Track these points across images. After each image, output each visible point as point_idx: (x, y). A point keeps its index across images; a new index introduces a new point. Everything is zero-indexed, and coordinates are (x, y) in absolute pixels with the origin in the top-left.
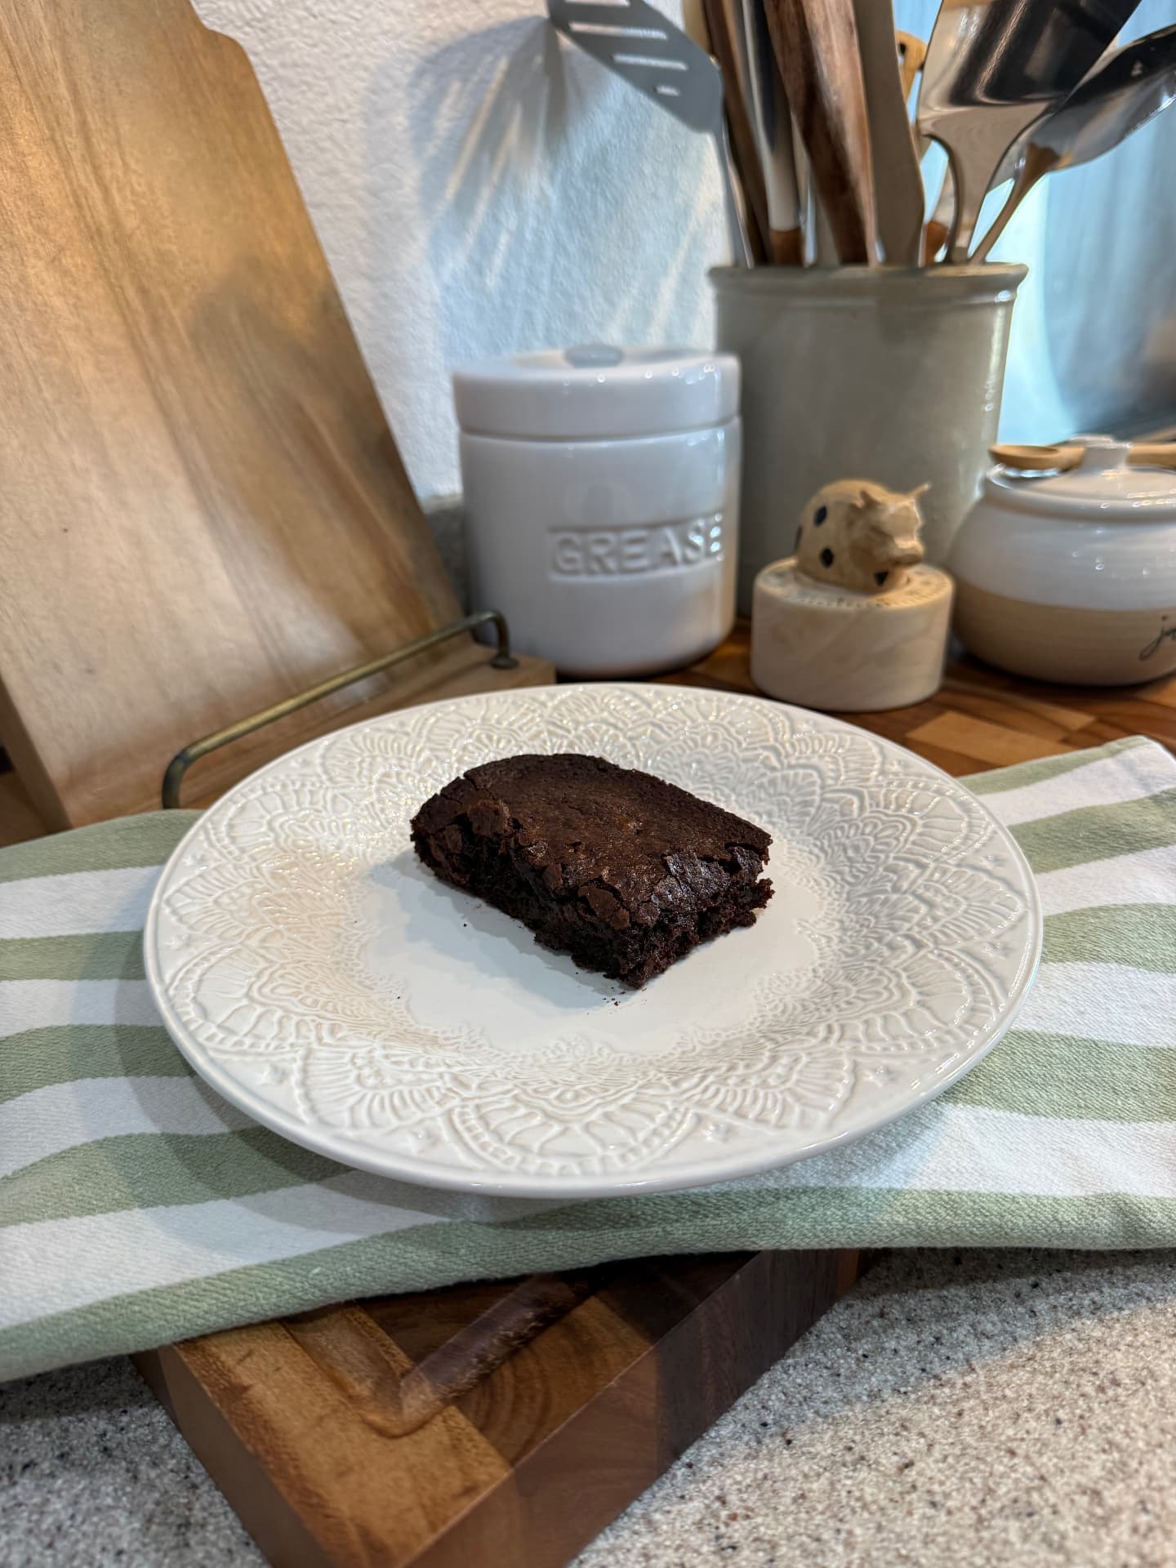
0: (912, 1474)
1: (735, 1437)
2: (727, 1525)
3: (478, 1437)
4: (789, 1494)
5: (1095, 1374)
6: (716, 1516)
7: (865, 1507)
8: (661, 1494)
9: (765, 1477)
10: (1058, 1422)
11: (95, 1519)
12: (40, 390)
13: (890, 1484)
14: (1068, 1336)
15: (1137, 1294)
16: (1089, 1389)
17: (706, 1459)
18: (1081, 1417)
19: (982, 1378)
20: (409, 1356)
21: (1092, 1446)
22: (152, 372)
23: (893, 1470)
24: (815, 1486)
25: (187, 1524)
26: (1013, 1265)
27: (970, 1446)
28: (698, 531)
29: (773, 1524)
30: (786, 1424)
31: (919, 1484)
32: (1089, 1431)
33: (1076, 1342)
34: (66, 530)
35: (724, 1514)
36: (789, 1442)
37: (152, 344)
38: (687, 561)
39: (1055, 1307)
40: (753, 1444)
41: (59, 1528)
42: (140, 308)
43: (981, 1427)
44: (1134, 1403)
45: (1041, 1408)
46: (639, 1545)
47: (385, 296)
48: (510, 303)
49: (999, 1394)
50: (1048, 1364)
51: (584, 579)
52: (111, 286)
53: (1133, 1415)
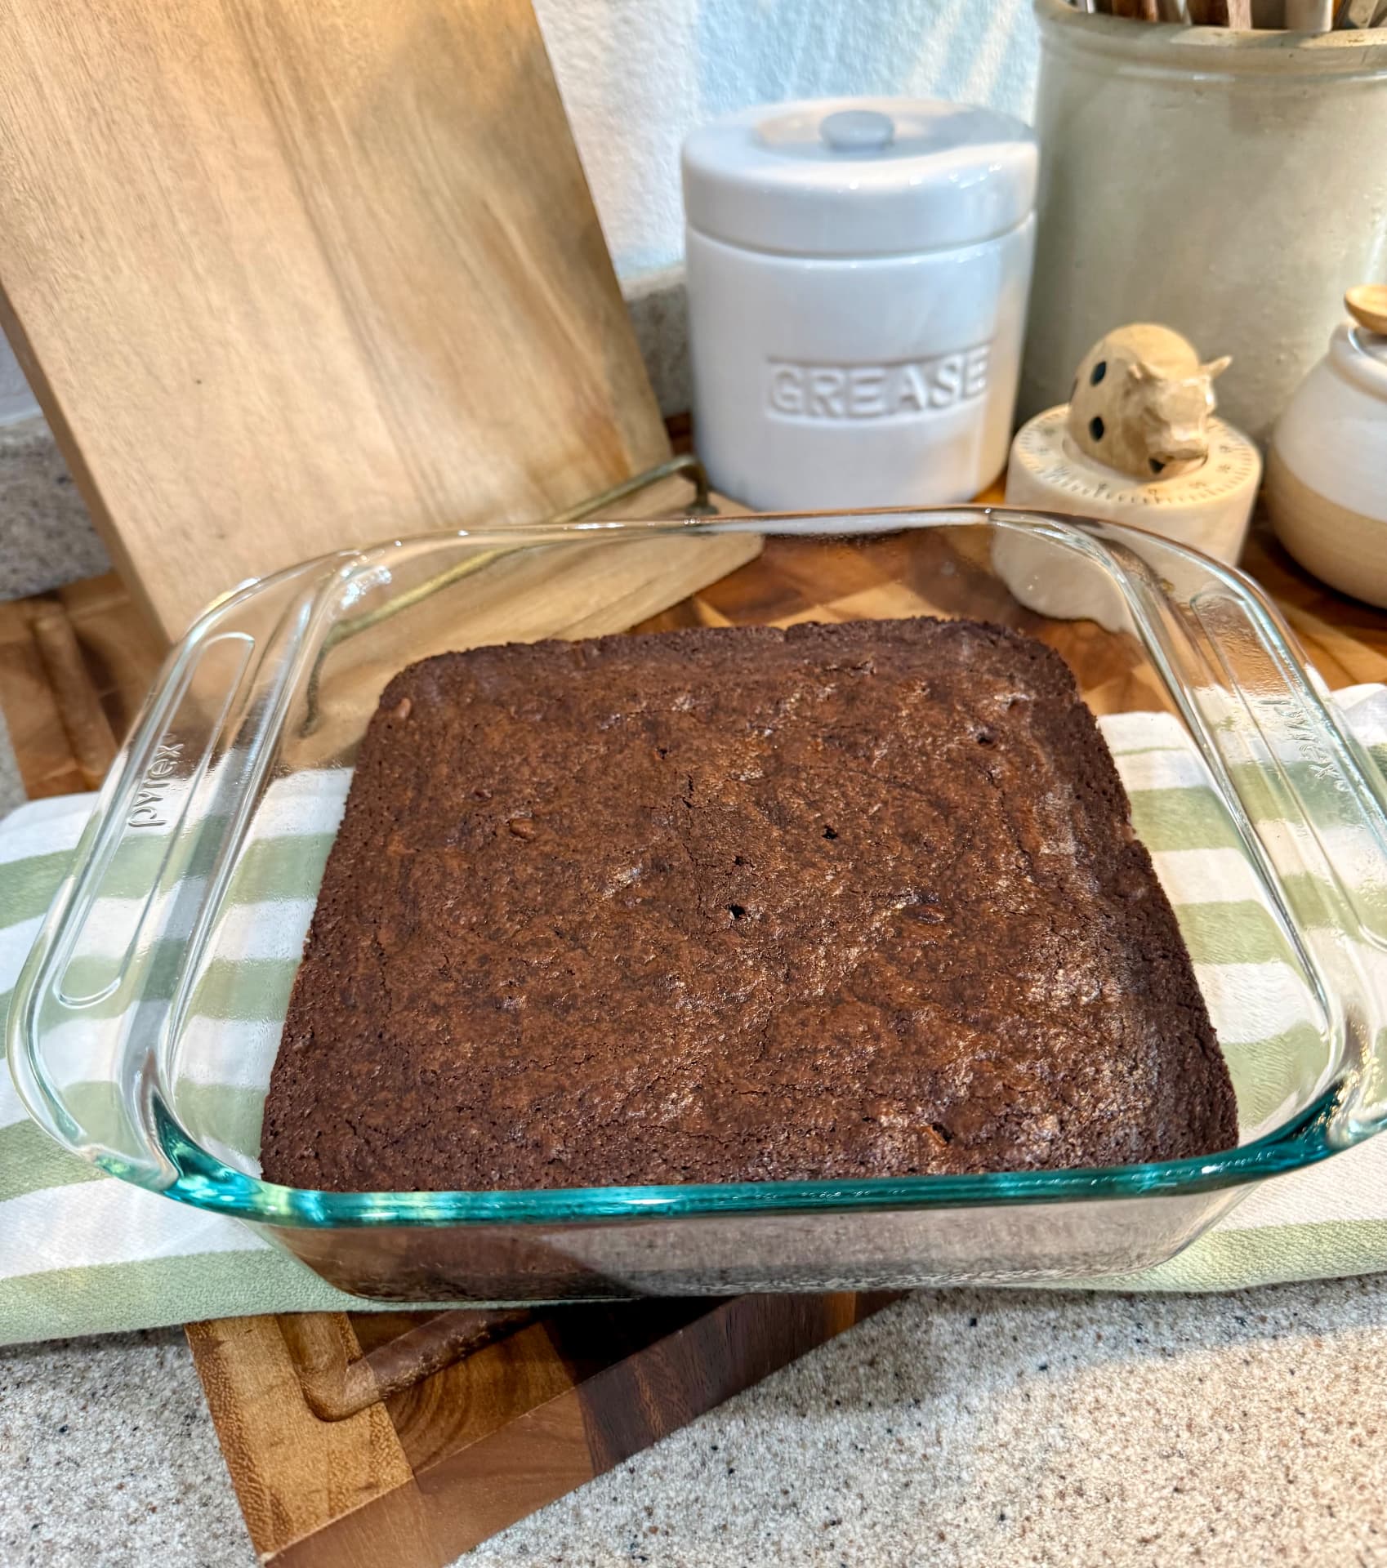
0: (835, 1532)
1: (684, 1453)
2: (645, 1536)
3: (394, 1437)
4: (713, 1521)
5: (1063, 1478)
6: (639, 1525)
7: (778, 1552)
8: (598, 1491)
9: (697, 1500)
10: (1002, 1517)
11: (123, 1394)
12: (174, 223)
13: (811, 1536)
14: (1053, 1431)
15: (1148, 1403)
16: (1049, 1492)
17: (649, 1468)
18: (1028, 1519)
19: (945, 1454)
20: (361, 1345)
21: (1026, 1551)
22: (305, 182)
23: (820, 1524)
24: (739, 1520)
25: (194, 1417)
26: (1029, 1340)
27: (902, 1519)
28: (952, 368)
29: (688, 1546)
30: (735, 1452)
31: (837, 1544)
32: (1029, 1534)
33: (1058, 1439)
34: (199, 382)
35: (646, 1525)
36: (731, 1471)
37: (306, 148)
38: (933, 405)
39: (1053, 1396)
40: (698, 1465)
41: (93, 1395)
42: (294, 105)
43: (922, 1503)
44: (1089, 1518)
45: (990, 1498)
46: (561, 1534)
47: (626, 21)
48: (792, 16)
49: (955, 1474)
50: (1018, 1455)
51: (803, 420)
52: (261, 82)
53: (1082, 1530)
